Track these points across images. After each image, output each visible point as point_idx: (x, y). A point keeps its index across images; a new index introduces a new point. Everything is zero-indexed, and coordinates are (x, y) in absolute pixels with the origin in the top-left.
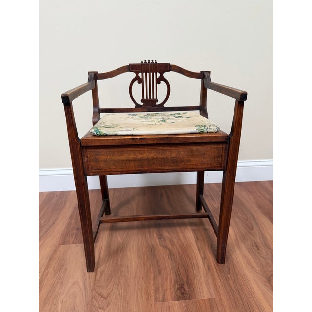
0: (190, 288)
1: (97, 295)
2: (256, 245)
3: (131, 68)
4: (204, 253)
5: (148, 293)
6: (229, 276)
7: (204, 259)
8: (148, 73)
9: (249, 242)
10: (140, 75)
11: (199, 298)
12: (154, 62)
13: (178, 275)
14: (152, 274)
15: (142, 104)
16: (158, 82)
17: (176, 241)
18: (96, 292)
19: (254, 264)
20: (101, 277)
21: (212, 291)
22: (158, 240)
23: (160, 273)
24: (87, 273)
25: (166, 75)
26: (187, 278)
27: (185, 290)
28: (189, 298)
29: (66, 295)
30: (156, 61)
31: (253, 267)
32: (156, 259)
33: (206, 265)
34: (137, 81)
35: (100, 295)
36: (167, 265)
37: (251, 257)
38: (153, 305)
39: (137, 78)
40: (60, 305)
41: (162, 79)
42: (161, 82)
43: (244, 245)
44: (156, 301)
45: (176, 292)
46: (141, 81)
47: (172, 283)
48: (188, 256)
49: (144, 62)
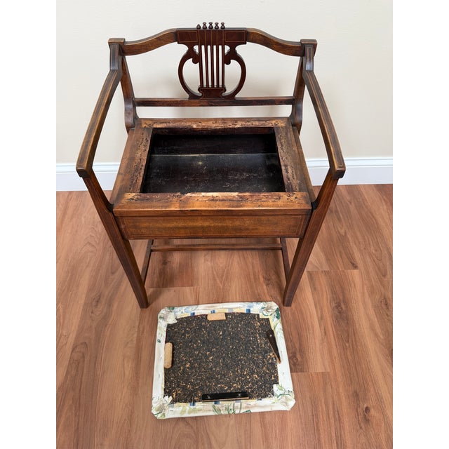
0: (302, 357)
3: (180, 36)
6: (347, 345)
8: (209, 47)
10: (196, 48)
12: (220, 26)
15: (201, 95)
16: (227, 60)
25: (240, 50)
26: (300, 345)
30: (223, 24)
31: (376, 335)
34: (191, 59)
39: (190, 55)
41: (233, 56)
42: (232, 61)
46: (197, 59)
49: (202, 26)
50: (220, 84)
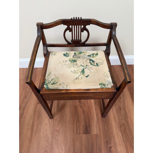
0: (89, 129)
1: (54, 130)
2: (120, 108)
4: (97, 111)
5: (74, 130)
6: (105, 124)
7: (97, 114)
8: (75, 26)
9: (117, 106)
10: (71, 26)
11: (92, 133)
12: (80, 18)
13: (85, 122)
14: (75, 121)
15: (72, 43)
16: (82, 31)
17: (86, 104)
18: (54, 129)
19: (117, 119)
20: (56, 122)
21: (98, 131)
22: (78, 103)
23: (79, 121)
24: (50, 120)
26: (89, 124)
27: (88, 129)
28: (89, 134)
29: (43, 129)
30: (81, 18)
31: (116, 120)
32: (77, 113)
33: (97, 118)
35: (56, 130)
36: (82, 117)
37: (116, 115)
38: (75, 136)
39: (68, 29)
40: (42, 134)
42: (84, 31)
43: (115, 108)
44: (76, 134)
45: (84, 130)
46: (71, 30)
47: (83, 126)
48: (90, 112)
50: (80, 39)
